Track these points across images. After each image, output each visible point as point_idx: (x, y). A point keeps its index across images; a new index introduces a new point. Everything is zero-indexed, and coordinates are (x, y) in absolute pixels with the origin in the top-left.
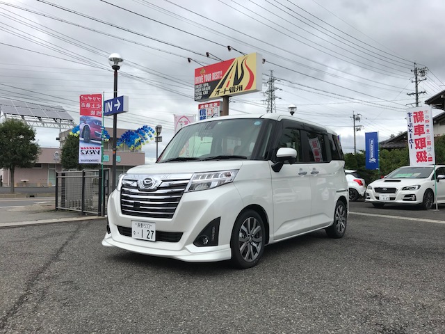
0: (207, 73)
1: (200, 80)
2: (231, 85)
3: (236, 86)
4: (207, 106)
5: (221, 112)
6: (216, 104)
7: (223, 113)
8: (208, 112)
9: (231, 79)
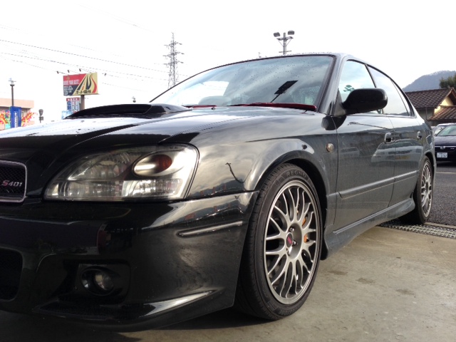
0: (70, 80)
1: (67, 82)
3: (87, 90)
4: (71, 99)
5: (79, 104)
6: (77, 99)
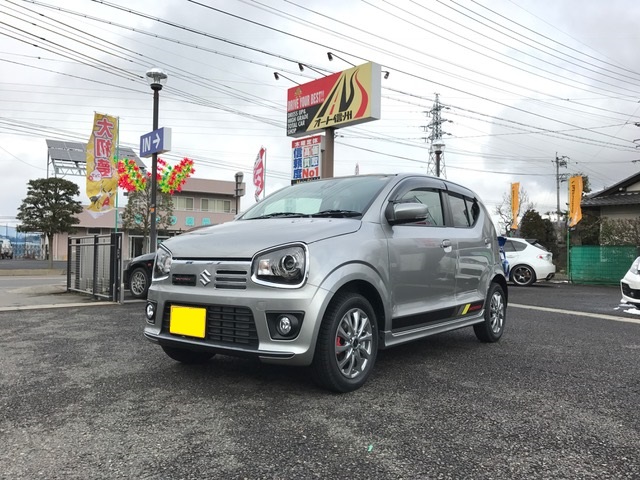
0: (304, 95)
2: (336, 111)
3: (343, 113)
4: (303, 143)
5: (322, 151)
6: (316, 140)
7: (325, 153)
8: (306, 152)
9: (336, 103)
